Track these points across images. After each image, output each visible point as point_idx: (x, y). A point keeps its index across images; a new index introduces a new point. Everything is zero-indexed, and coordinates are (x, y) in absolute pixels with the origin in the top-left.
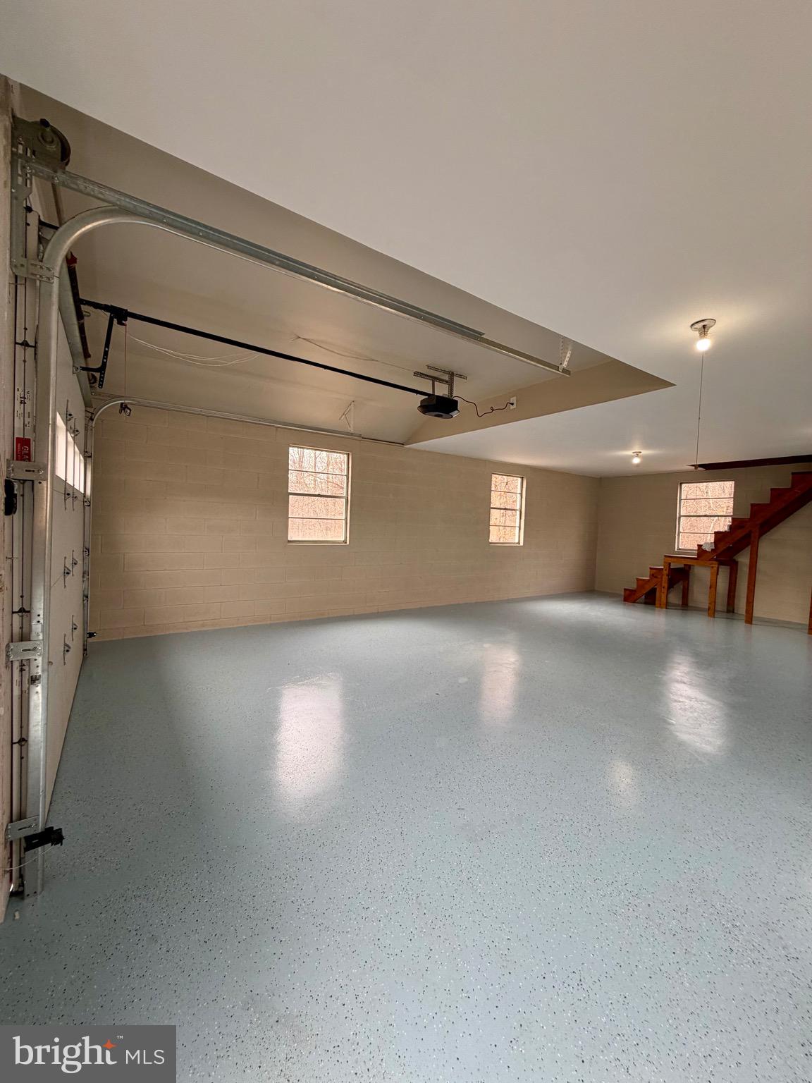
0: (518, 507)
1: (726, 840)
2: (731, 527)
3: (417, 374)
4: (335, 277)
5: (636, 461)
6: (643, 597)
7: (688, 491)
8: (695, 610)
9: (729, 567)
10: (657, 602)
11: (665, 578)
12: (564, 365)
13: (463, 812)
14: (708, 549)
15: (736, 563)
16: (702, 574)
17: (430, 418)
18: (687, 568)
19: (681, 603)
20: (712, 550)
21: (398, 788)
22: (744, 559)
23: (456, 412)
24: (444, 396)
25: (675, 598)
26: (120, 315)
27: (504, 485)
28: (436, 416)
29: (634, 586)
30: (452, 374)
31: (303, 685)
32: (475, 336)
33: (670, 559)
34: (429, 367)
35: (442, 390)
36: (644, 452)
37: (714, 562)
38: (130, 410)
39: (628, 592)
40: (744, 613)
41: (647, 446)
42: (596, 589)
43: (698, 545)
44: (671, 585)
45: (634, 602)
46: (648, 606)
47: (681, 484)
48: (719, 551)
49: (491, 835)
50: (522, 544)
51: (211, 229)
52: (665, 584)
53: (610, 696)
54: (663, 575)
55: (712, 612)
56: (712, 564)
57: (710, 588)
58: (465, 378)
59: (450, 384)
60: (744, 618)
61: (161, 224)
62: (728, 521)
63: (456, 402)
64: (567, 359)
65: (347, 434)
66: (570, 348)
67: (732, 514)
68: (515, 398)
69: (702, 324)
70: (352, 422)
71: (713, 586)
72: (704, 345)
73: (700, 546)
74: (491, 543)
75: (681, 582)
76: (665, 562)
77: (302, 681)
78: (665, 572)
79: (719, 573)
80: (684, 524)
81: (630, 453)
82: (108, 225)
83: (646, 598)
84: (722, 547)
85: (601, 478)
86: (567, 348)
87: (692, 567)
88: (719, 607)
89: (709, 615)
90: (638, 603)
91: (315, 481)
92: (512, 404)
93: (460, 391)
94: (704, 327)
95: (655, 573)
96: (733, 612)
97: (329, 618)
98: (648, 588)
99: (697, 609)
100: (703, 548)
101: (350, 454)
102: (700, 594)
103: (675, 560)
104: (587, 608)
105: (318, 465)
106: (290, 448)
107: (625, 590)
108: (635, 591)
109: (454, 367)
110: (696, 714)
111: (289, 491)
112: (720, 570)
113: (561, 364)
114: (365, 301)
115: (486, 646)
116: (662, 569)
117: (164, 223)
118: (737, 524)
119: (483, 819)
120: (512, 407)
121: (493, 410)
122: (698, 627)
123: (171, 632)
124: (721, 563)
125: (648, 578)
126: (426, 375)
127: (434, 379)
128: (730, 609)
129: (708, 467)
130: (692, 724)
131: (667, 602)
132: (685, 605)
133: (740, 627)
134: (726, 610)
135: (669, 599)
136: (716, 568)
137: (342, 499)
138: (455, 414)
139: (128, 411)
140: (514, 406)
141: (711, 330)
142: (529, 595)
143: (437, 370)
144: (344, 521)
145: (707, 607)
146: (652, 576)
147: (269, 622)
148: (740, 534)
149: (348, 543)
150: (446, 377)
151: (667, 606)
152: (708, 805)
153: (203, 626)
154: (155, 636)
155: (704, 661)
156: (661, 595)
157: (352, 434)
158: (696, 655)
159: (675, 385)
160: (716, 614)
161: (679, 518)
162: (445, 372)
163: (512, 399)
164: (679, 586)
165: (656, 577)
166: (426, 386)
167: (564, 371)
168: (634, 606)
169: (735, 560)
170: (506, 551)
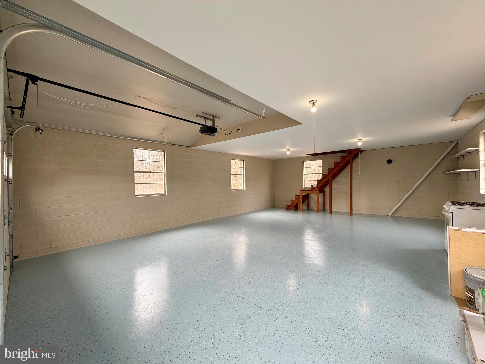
0: (242, 173)
1: (337, 299)
2: (322, 178)
3: (198, 116)
4: (164, 71)
5: (288, 153)
6: (293, 207)
7: (306, 164)
8: (312, 211)
9: (322, 193)
10: (299, 209)
11: (301, 199)
12: (262, 115)
13: (237, 312)
14: (315, 186)
15: (325, 191)
16: (314, 197)
17: (205, 136)
18: (308, 195)
19: (307, 209)
20: (317, 187)
21: (206, 307)
22: (327, 190)
23: (216, 133)
24: (211, 126)
25: (305, 207)
26: (34, 79)
27: (234, 164)
28: (207, 135)
29: (289, 203)
30: (214, 116)
31: (150, 266)
32: (227, 101)
33: (302, 191)
34: (203, 113)
35: (209, 123)
36: (291, 149)
37: (318, 192)
38: (42, 130)
39: (287, 206)
40: (329, 210)
41: (292, 147)
42: (275, 206)
43: (312, 185)
44: (303, 202)
45: (290, 210)
46: (295, 211)
47: (304, 161)
48: (319, 187)
49: (251, 319)
50: (245, 189)
51: (98, 42)
52: (301, 202)
53: (288, 250)
54: (300, 198)
55: (318, 211)
56: (317, 192)
57: (317, 201)
58: (219, 118)
59: (213, 120)
60: (329, 212)
61: (69, 36)
62: (321, 176)
63: (216, 129)
64: (264, 113)
65: (164, 142)
66: (265, 108)
67: (322, 173)
68: (241, 127)
69: (313, 102)
70: (166, 137)
71: (318, 201)
72: (314, 110)
73: (312, 186)
74: (232, 190)
75: (306, 200)
76: (300, 193)
77: (149, 264)
78: (301, 197)
79: (320, 195)
80: (306, 178)
81: (285, 150)
82: (35, 33)
83: (294, 208)
84: (320, 186)
85: (274, 160)
86: (263, 108)
87: (310, 194)
88: (320, 209)
89: (317, 213)
90: (291, 210)
91: (143, 164)
92: (240, 130)
93: (218, 124)
94: (314, 103)
95: (297, 197)
96: (325, 210)
97: (158, 231)
98: (295, 204)
99: (313, 211)
100: (313, 186)
101: (165, 151)
102: (313, 205)
103: (304, 192)
104: (273, 214)
105: (144, 156)
106: (134, 150)
107: (287, 205)
108: (290, 205)
109: (215, 113)
110: (319, 252)
111: (134, 171)
112: (320, 194)
113: (261, 114)
114: (178, 83)
115: (235, 235)
116: (299, 196)
117: (70, 36)
118: (324, 176)
119: (246, 313)
120: (239, 131)
121: (232, 132)
122: (314, 217)
123: (69, 249)
124: (320, 192)
125: (295, 200)
126: (202, 117)
127: (206, 118)
128: (324, 209)
129: (312, 155)
130: (318, 256)
131: (302, 209)
132: (309, 209)
133: (328, 216)
134: (322, 210)
135: (303, 207)
136: (318, 194)
137: (162, 174)
138: (216, 134)
139: (41, 131)
140: (240, 131)
141: (316, 104)
142: (249, 211)
143: (207, 114)
144: (164, 184)
145: (316, 209)
146: (296, 199)
147: (126, 237)
148: (325, 180)
149: (166, 194)
150: (211, 118)
151: (303, 210)
152: (329, 287)
153: (88, 243)
154: (58, 253)
155: (318, 231)
156: (300, 206)
157: (166, 143)
158: (314, 229)
159: (302, 124)
160: (320, 211)
161: (304, 175)
162: (210, 115)
163: (239, 128)
164: (306, 202)
165: (298, 199)
166: (202, 121)
167: (263, 117)
168: (290, 211)
169: (324, 190)
170: (238, 193)
